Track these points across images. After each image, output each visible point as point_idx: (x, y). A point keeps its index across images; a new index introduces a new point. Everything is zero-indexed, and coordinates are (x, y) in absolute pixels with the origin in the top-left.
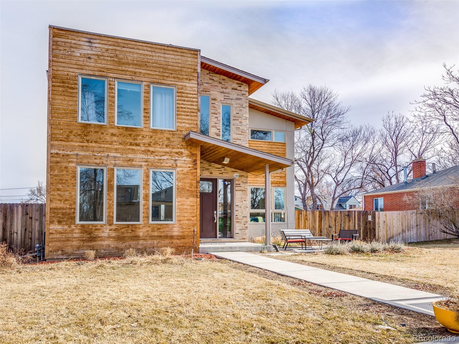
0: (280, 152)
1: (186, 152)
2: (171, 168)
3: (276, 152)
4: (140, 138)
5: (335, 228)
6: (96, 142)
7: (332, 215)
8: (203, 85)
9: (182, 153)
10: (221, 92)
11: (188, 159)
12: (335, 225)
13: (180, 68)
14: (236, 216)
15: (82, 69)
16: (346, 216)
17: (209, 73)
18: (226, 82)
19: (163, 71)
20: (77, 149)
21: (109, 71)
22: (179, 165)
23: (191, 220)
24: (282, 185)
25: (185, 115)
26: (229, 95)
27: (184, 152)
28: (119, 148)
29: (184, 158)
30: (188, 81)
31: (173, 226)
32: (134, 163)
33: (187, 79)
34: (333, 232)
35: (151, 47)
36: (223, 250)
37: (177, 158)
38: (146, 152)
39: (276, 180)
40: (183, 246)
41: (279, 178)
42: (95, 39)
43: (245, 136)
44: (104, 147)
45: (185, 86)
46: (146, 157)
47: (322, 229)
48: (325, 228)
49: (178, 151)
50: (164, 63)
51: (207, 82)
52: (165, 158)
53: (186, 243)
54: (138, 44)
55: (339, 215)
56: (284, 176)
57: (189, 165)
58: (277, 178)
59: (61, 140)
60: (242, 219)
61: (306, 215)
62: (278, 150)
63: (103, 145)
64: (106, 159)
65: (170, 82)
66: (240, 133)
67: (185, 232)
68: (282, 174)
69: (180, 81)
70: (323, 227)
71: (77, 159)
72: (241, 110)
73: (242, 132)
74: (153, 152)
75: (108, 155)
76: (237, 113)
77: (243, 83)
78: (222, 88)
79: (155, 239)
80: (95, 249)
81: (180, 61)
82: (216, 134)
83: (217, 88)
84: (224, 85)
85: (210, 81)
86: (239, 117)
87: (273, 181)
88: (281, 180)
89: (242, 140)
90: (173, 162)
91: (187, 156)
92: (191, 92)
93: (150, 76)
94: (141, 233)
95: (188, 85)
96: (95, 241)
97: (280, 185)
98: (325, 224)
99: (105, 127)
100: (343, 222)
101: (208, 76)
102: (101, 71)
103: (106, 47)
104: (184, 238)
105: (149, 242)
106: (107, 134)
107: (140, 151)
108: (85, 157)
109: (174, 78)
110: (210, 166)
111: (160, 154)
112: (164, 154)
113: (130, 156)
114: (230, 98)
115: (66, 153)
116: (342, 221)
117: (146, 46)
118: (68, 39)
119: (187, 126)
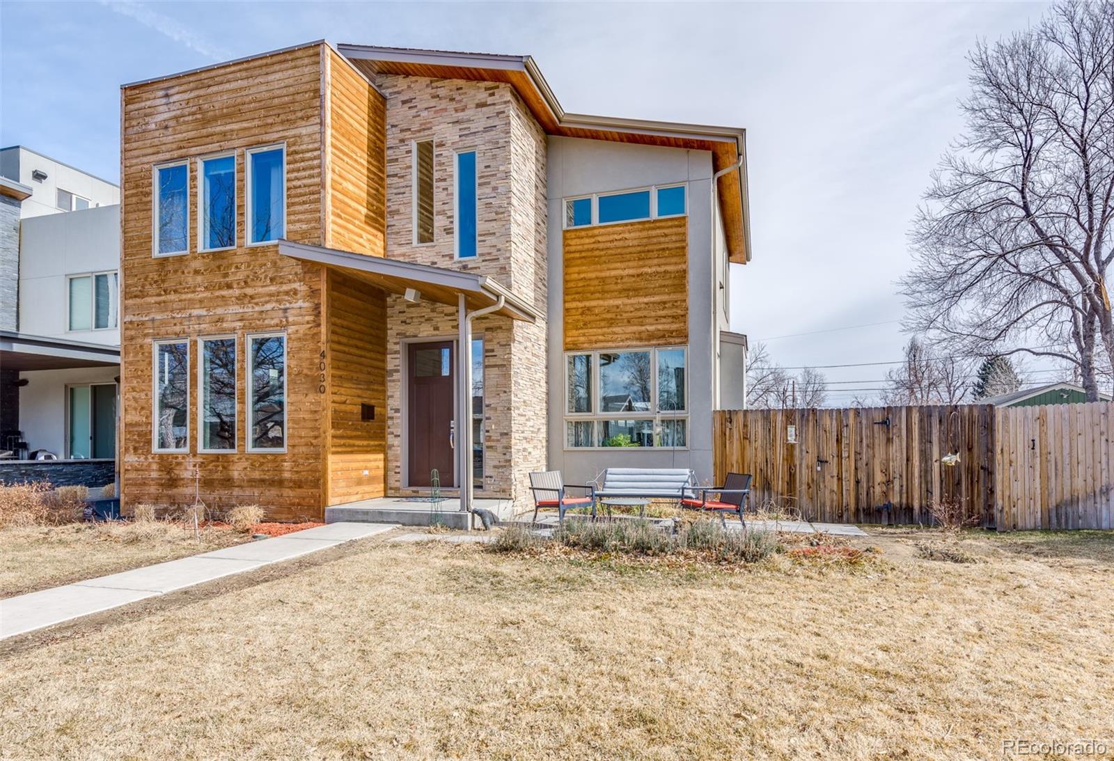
0: (670, 246)
1: (301, 287)
2: (279, 328)
3: (663, 246)
4: (233, 270)
5: (840, 464)
6: (175, 291)
7: (828, 423)
8: (419, 116)
9: (295, 292)
10: (453, 123)
11: (307, 305)
12: (840, 456)
13: (291, 98)
14: (488, 431)
15: (158, 153)
16: (876, 427)
17: (431, 82)
18: (463, 94)
19: (266, 114)
20: (153, 310)
21: (191, 144)
22: (291, 319)
23: (312, 444)
24: (677, 340)
25: (300, 204)
26: (468, 126)
27: (299, 288)
28: (205, 298)
29: (300, 303)
30: (304, 123)
31: (283, 458)
32: (225, 325)
33: (302, 118)
34: (832, 477)
35: (246, 70)
36: (365, 518)
37: (288, 305)
38: (241, 299)
39: (660, 327)
40: (299, 504)
41: (670, 320)
42: (172, 87)
43: (504, 223)
44: (185, 300)
45: (300, 136)
46: (241, 311)
47: (795, 466)
48: (804, 466)
49: (289, 288)
50: (267, 95)
51: (426, 105)
52: (269, 307)
53: (304, 498)
54: (228, 70)
55: (851, 421)
56: (682, 313)
57: (307, 318)
58: (663, 320)
59: (136, 297)
60: (498, 441)
61: (745, 426)
62: (667, 239)
63: (184, 297)
64: (188, 323)
65: (276, 136)
66: (493, 216)
67: (303, 473)
68: (677, 307)
69: (292, 127)
70: (797, 463)
71: (153, 328)
72: (494, 157)
73: (497, 213)
74: (252, 297)
75: (190, 316)
76: (486, 167)
77: (497, 83)
78: (456, 111)
79: (255, 487)
80: (176, 501)
81: (291, 81)
82: (445, 230)
83: (446, 114)
84: (460, 101)
85: (433, 103)
86: (490, 176)
87: (653, 332)
88: (674, 327)
89: (497, 234)
90: (281, 314)
91: (304, 298)
92: (311, 146)
93: (247, 133)
94: (236, 473)
95: (304, 131)
96: (176, 487)
97: (672, 340)
98: (804, 453)
99: (185, 258)
100: (864, 445)
101: (429, 90)
102: (181, 148)
103: (186, 96)
104: (300, 487)
105: (247, 493)
106: (189, 273)
107: (233, 299)
108: (164, 323)
109: (282, 122)
110: (433, 311)
111: (262, 300)
112: (267, 298)
113: (220, 311)
114: (472, 131)
115: (141, 319)
116: (861, 441)
117: (240, 71)
118: (142, 101)
119: (304, 227)
